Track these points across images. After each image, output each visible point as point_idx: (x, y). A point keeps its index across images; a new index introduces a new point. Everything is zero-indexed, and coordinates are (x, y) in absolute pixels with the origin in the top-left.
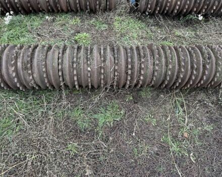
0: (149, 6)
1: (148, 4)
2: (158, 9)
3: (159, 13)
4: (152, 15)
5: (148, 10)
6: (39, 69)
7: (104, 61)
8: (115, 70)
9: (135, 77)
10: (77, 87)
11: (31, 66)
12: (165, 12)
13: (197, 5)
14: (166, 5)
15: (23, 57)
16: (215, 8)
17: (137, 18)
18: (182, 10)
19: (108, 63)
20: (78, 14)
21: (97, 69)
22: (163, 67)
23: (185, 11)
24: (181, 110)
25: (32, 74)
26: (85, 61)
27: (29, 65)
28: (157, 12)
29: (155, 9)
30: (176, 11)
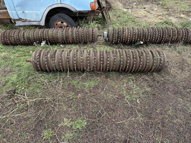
0: (114, 39)
1: (113, 38)
2: (119, 40)
3: (120, 42)
4: (116, 43)
5: (114, 40)
6: (58, 57)
7: (89, 54)
8: (95, 59)
9: (105, 62)
10: (76, 70)
11: (54, 56)
12: (123, 41)
13: (139, 37)
14: (123, 38)
15: (51, 52)
16: (149, 38)
17: (108, 45)
18: (132, 40)
19: (91, 55)
20: (78, 44)
21: (86, 58)
22: (119, 57)
23: (133, 40)
24: (132, 82)
25: (54, 60)
26: (80, 54)
27: (53, 56)
28: (119, 42)
29: (118, 40)
30: (128, 41)
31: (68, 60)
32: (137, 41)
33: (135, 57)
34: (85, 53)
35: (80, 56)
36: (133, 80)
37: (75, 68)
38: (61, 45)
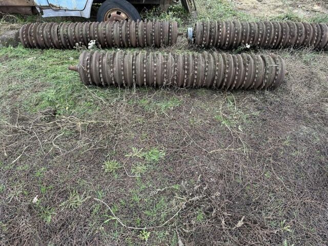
0: (204, 39)
1: (203, 37)
2: (212, 41)
3: (213, 45)
4: (207, 48)
5: (203, 42)
6: (118, 63)
8: (175, 66)
11: (113, 61)
12: (218, 44)
13: (244, 38)
14: (218, 39)
15: (108, 55)
16: (260, 40)
18: (232, 43)
24: (231, 103)
25: (113, 67)
28: (211, 44)
29: (210, 42)
30: (227, 43)
31: (134, 67)
32: (240, 45)
33: (237, 64)
34: (160, 57)
35: (153, 62)
36: (233, 101)
37: (145, 80)
38: (119, 49)
